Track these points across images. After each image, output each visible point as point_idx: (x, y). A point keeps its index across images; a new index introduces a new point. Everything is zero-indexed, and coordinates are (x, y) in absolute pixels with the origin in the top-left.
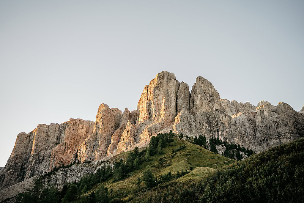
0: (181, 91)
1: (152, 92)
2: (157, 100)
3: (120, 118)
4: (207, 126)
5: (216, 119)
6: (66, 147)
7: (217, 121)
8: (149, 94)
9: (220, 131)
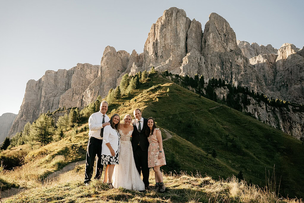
0: (191, 29)
1: (159, 31)
2: (165, 39)
3: (128, 60)
4: (219, 68)
5: (231, 61)
6: (74, 93)
7: (231, 63)
8: (156, 34)
9: (234, 74)
